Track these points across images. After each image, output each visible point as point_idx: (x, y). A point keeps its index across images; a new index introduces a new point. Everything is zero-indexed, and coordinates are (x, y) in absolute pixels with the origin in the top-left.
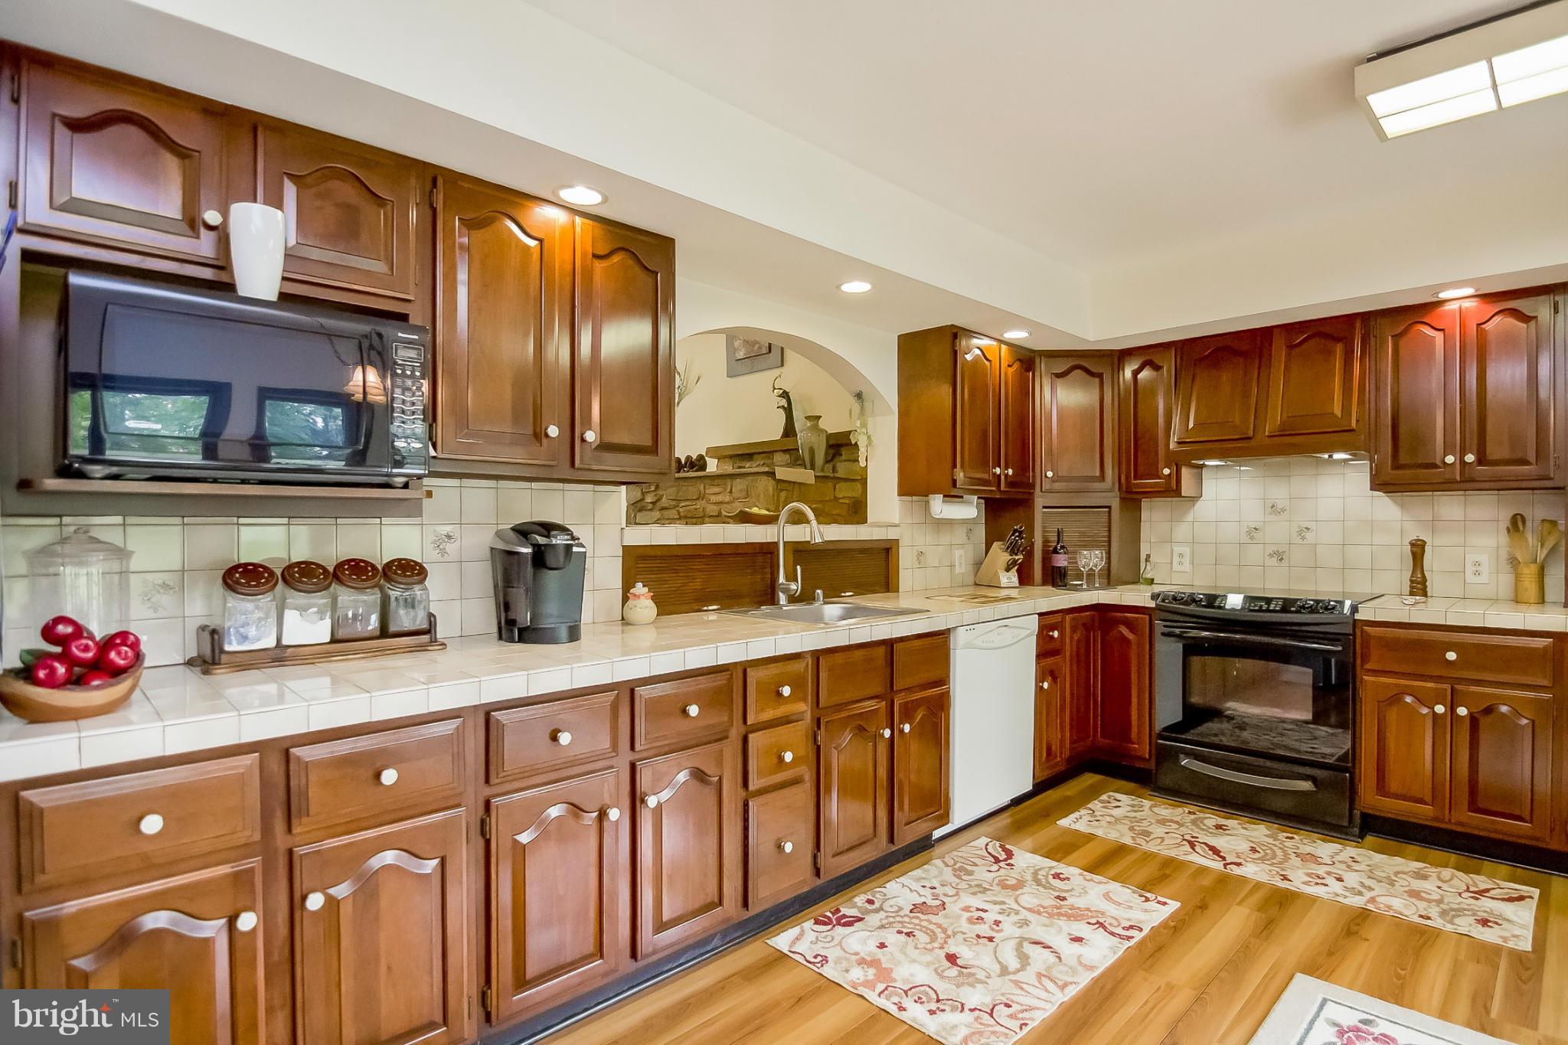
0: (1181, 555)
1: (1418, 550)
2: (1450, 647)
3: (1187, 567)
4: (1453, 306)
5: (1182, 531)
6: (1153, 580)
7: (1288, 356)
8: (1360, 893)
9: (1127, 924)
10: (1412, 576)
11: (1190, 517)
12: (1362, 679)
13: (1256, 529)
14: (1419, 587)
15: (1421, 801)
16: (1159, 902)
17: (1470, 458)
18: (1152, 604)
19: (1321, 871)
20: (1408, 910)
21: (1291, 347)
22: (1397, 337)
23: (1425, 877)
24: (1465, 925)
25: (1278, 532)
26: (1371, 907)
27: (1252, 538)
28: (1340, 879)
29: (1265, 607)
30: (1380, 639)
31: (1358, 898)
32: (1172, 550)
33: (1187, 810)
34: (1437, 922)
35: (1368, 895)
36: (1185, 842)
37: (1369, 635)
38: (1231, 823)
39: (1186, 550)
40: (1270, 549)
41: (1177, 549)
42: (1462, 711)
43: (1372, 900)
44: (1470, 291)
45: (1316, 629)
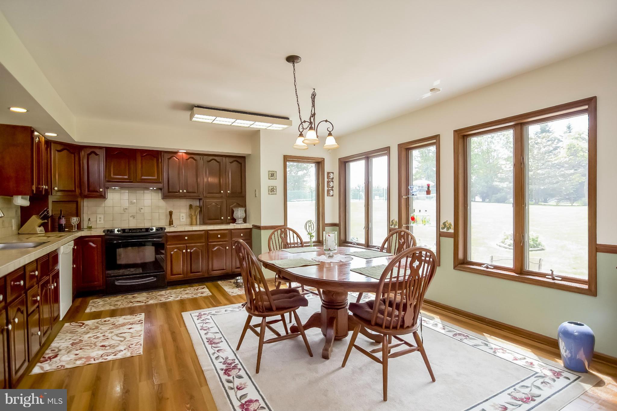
0: (100, 218)
1: (171, 213)
2: (186, 236)
3: (102, 222)
4: (181, 154)
5: (100, 210)
6: (91, 227)
7: (142, 159)
8: (178, 297)
9: (138, 321)
10: (170, 220)
11: (103, 205)
12: (166, 247)
13: (126, 209)
14: (171, 223)
15: (181, 274)
16: (139, 315)
17: (185, 191)
18: (104, 234)
19: (166, 296)
20: (190, 296)
21: (142, 157)
22: (169, 159)
23: (186, 290)
24: (199, 295)
25: (133, 210)
26: (182, 298)
27: (125, 211)
28: (171, 296)
29: (141, 231)
30: (171, 236)
31: (178, 298)
32: (97, 217)
33: (120, 296)
34: (195, 296)
35: (180, 297)
36: (129, 303)
37: (167, 235)
38: (136, 295)
39: (102, 216)
40: (130, 215)
41: (99, 216)
42: (189, 250)
43: (181, 297)
44: (185, 151)
45: (155, 235)
